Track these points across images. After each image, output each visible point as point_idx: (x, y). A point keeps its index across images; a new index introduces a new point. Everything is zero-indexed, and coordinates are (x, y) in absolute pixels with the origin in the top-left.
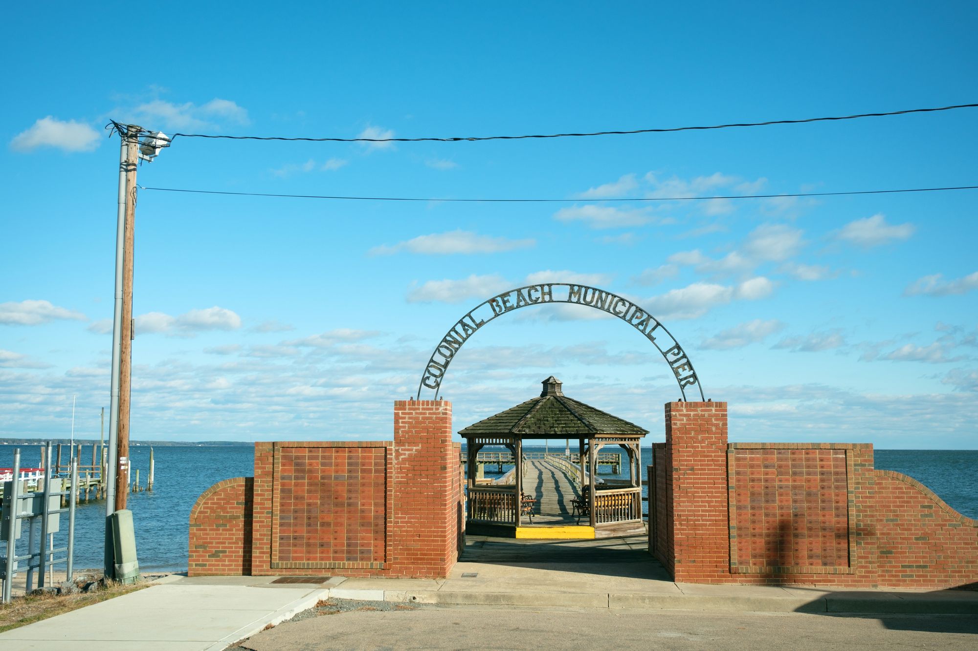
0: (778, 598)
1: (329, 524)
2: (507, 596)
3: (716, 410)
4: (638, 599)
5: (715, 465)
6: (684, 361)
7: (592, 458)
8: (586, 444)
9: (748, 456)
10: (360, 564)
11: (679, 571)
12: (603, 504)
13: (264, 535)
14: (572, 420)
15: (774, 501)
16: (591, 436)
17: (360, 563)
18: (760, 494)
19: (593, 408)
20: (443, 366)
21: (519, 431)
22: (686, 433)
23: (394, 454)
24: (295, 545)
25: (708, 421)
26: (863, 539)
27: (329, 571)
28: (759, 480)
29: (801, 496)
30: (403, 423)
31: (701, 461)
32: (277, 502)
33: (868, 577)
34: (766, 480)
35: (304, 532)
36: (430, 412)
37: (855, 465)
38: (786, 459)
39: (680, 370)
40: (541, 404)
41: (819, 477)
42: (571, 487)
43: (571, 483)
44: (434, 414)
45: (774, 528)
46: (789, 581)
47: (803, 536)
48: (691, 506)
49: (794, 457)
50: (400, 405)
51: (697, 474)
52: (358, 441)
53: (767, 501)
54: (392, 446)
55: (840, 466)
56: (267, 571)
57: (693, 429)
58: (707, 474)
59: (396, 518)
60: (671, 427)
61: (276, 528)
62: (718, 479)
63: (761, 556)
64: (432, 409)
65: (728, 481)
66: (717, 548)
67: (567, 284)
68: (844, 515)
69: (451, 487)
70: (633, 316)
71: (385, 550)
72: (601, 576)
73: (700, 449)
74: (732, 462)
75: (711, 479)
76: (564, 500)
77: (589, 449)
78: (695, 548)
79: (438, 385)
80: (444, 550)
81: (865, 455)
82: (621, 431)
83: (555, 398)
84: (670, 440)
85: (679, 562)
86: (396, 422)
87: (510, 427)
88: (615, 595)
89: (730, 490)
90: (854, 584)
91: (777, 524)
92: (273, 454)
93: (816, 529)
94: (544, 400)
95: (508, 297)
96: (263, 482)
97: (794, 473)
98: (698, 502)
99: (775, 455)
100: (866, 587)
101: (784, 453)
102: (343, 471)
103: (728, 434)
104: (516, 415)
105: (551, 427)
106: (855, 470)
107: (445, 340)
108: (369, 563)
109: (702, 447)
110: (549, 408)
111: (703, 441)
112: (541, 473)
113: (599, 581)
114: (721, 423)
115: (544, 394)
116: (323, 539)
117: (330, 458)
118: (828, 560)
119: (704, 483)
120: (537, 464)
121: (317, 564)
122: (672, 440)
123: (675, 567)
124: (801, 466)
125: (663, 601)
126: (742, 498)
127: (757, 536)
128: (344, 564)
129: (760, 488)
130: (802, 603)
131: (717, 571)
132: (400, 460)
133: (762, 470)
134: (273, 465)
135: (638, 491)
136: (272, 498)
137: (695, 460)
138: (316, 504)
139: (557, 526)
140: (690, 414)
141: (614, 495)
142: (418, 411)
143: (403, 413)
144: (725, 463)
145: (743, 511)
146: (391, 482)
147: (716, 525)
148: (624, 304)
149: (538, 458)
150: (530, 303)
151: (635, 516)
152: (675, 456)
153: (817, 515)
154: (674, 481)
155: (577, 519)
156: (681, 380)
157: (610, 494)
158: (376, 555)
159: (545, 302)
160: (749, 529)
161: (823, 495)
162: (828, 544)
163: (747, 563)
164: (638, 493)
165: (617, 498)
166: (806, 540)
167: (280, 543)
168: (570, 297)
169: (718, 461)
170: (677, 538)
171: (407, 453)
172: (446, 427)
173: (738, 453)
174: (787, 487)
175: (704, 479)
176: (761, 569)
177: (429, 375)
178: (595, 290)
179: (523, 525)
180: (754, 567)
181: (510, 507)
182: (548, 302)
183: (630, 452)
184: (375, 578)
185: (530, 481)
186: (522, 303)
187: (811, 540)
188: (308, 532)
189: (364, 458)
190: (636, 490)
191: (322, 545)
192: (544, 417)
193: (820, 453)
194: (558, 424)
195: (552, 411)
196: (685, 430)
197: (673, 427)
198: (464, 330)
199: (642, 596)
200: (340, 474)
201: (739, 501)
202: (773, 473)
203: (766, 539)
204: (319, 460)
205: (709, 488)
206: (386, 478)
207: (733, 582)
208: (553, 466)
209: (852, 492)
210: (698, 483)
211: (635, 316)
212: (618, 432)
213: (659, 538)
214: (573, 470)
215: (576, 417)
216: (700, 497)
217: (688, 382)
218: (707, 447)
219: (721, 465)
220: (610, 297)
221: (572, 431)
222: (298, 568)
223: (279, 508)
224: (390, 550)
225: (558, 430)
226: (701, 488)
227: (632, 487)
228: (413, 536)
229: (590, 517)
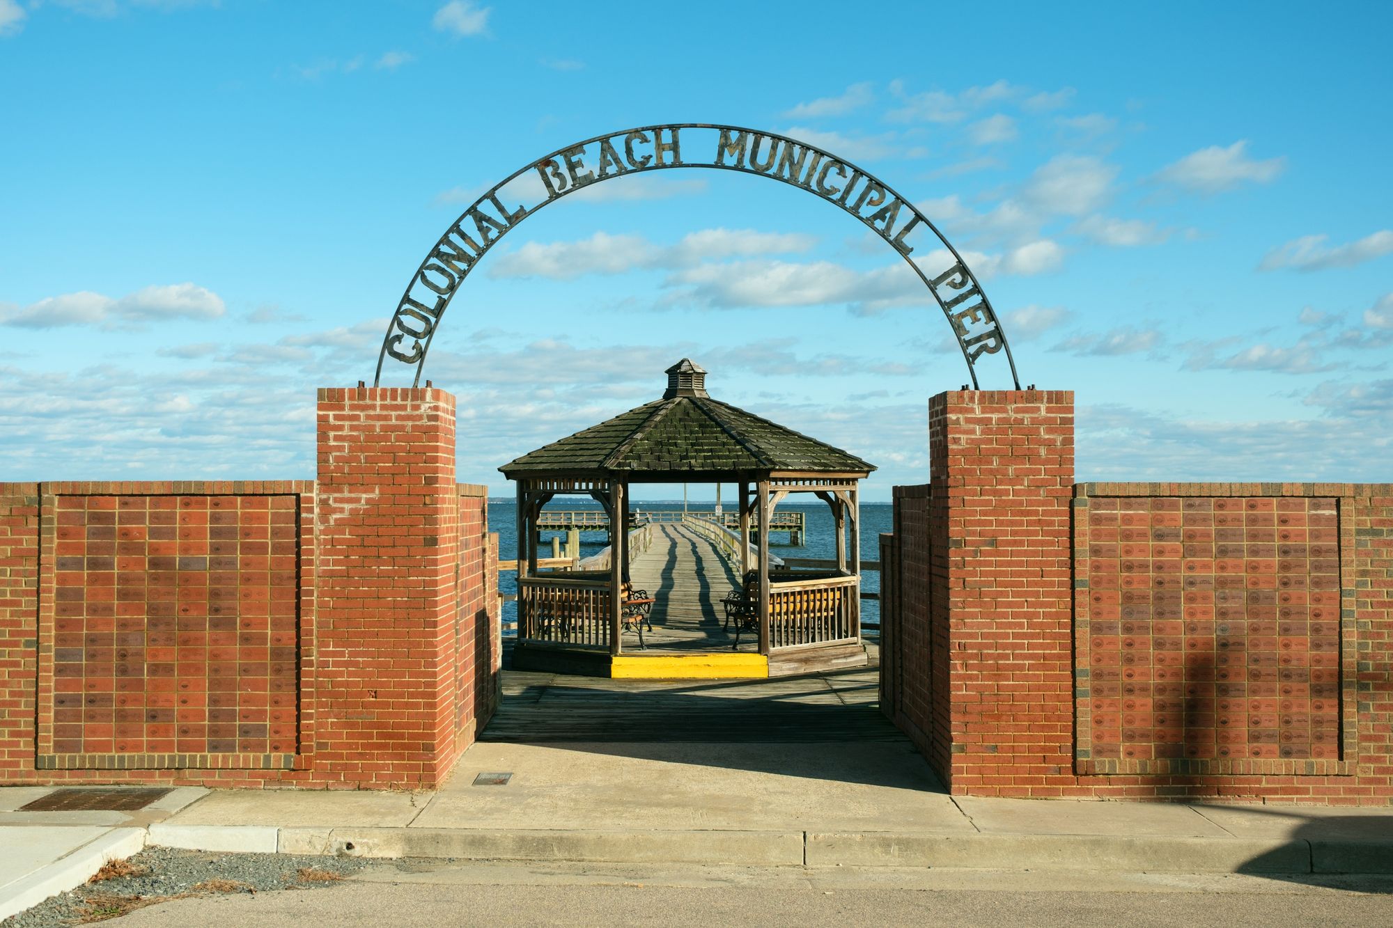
0: (1197, 841)
1: (168, 669)
2: (567, 839)
3: (1049, 410)
4: (873, 846)
5: (1045, 533)
6: (976, 300)
7: (764, 519)
8: (753, 492)
9: (1119, 512)
10: (240, 757)
11: (960, 771)
12: (784, 610)
13: (21, 694)
14: (724, 444)
15: (1175, 614)
16: (761, 475)
17: (241, 755)
18: (1144, 597)
19: (766, 422)
20: (431, 311)
21: (619, 465)
22: (980, 462)
23: (316, 510)
24: (91, 717)
25: (1031, 433)
26: (1373, 697)
27: (170, 776)
28: (1144, 566)
29: (1236, 603)
30: (336, 438)
31: (1012, 523)
32: (48, 619)
33: (1382, 781)
34: (1159, 567)
35: (111, 686)
36: (399, 415)
37: (1359, 532)
38: (1205, 520)
39: (967, 321)
40: (663, 412)
41: (1277, 559)
42: (723, 569)
43: (724, 562)
44: (409, 418)
45: (1176, 674)
46: (1207, 791)
47: (1239, 690)
48: (989, 626)
49: (1221, 514)
50: (330, 398)
51: (1004, 554)
52: (233, 480)
53: (1160, 614)
54: (311, 491)
55: (1326, 535)
56: (29, 774)
57: (995, 452)
58: (1025, 553)
59: (322, 654)
60: (946, 447)
61: (48, 679)
62: (1052, 564)
63: (1145, 736)
64: (404, 408)
65: (1072, 568)
66: (1047, 718)
67: (713, 127)
68: (1331, 644)
69: (453, 583)
70: (862, 199)
71: (298, 727)
72: (785, 777)
73: (1011, 497)
74: (1082, 526)
75: (1035, 564)
76: (711, 594)
77: (757, 501)
78: (998, 718)
79: (421, 354)
80: (433, 726)
81: (1382, 511)
82: (820, 464)
83: (692, 401)
84: (943, 477)
85: (962, 749)
86: (322, 437)
87: (601, 458)
88: (821, 835)
89: (1077, 589)
90: (1352, 796)
91: (1181, 666)
92: (39, 510)
93: (1269, 675)
94: (670, 406)
95: (580, 156)
96: (17, 573)
97: (1223, 552)
98: (1005, 615)
99: (1179, 510)
100: (1378, 803)
101: (1200, 505)
102: (201, 549)
103: (1075, 463)
104: (613, 434)
105: (682, 458)
106: (1359, 543)
107: (436, 252)
108: (262, 755)
109: (1015, 493)
110: (680, 420)
111: (1017, 479)
112: (674, 545)
113: (781, 793)
114: (1059, 439)
115: (670, 394)
116: (155, 702)
117: (170, 518)
118: (1295, 744)
119: (1020, 574)
120: (670, 530)
121: (142, 759)
122: (948, 477)
123: (952, 761)
124: (1236, 535)
125: (931, 849)
126: (1104, 606)
127: (1137, 692)
128: (204, 758)
129: (1144, 584)
130: (1255, 852)
131: (1046, 770)
132: (332, 522)
133: (1151, 543)
134: (39, 535)
135: (853, 584)
136: (38, 610)
137: (1000, 523)
138: (140, 623)
139: (694, 652)
140: (991, 419)
141: (806, 592)
142: (372, 413)
143: (337, 417)
144: (1067, 528)
145: (1106, 637)
146: (310, 573)
147: (1044, 667)
148: (842, 172)
149: (671, 520)
150: (630, 167)
151: (846, 632)
152: (954, 513)
153: (1272, 644)
154: (952, 569)
155: (733, 636)
156: (969, 343)
157: (798, 589)
158: (277, 737)
159: (664, 166)
160: (1118, 675)
161: (1286, 600)
162: (1294, 709)
163: (1112, 751)
164: (853, 587)
165: (812, 597)
166: (1246, 700)
167: (56, 713)
168: (721, 154)
169: (1051, 523)
170: (956, 695)
171: (347, 506)
172: (436, 449)
173: (1097, 507)
174: (1205, 581)
175: (1020, 564)
176: (1144, 765)
177: (400, 333)
178: (776, 138)
179: (627, 651)
180: (1128, 759)
181: (600, 615)
182: (672, 166)
183: (836, 507)
184: (275, 791)
185: (655, 558)
186: (611, 169)
187: (1256, 701)
188: (121, 686)
189: (247, 518)
190: (849, 582)
191: (154, 717)
192: (669, 438)
193: (1280, 506)
194: (696, 451)
195: (685, 426)
196: (977, 454)
197: (951, 446)
198: (480, 229)
199: (884, 839)
200: (193, 555)
201: (1098, 614)
202: (1175, 551)
203: (1157, 697)
204: (145, 523)
205: (1029, 584)
206: (298, 565)
207: (1080, 795)
208: (695, 533)
209: (1350, 594)
210: (1005, 574)
211: (868, 200)
212: (816, 468)
213: (906, 689)
214: (728, 539)
215: (732, 437)
216: (1010, 605)
217: (985, 348)
218: (1028, 492)
219: (1057, 534)
220: (811, 154)
221: (725, 464)
222: (98, 769)
223: (53, 633)
224: (308, 726)
225: (696, 464)
226: (1012, 584)
227: (841, 574)
228: (361, 695)
229: (759, 634)
